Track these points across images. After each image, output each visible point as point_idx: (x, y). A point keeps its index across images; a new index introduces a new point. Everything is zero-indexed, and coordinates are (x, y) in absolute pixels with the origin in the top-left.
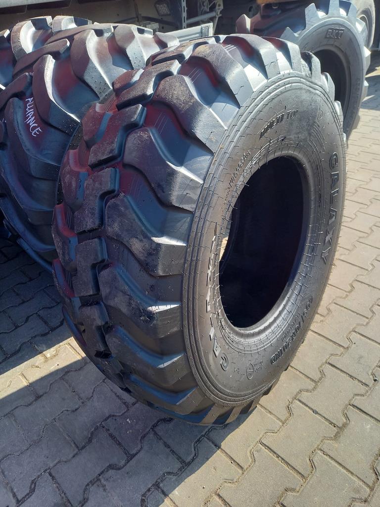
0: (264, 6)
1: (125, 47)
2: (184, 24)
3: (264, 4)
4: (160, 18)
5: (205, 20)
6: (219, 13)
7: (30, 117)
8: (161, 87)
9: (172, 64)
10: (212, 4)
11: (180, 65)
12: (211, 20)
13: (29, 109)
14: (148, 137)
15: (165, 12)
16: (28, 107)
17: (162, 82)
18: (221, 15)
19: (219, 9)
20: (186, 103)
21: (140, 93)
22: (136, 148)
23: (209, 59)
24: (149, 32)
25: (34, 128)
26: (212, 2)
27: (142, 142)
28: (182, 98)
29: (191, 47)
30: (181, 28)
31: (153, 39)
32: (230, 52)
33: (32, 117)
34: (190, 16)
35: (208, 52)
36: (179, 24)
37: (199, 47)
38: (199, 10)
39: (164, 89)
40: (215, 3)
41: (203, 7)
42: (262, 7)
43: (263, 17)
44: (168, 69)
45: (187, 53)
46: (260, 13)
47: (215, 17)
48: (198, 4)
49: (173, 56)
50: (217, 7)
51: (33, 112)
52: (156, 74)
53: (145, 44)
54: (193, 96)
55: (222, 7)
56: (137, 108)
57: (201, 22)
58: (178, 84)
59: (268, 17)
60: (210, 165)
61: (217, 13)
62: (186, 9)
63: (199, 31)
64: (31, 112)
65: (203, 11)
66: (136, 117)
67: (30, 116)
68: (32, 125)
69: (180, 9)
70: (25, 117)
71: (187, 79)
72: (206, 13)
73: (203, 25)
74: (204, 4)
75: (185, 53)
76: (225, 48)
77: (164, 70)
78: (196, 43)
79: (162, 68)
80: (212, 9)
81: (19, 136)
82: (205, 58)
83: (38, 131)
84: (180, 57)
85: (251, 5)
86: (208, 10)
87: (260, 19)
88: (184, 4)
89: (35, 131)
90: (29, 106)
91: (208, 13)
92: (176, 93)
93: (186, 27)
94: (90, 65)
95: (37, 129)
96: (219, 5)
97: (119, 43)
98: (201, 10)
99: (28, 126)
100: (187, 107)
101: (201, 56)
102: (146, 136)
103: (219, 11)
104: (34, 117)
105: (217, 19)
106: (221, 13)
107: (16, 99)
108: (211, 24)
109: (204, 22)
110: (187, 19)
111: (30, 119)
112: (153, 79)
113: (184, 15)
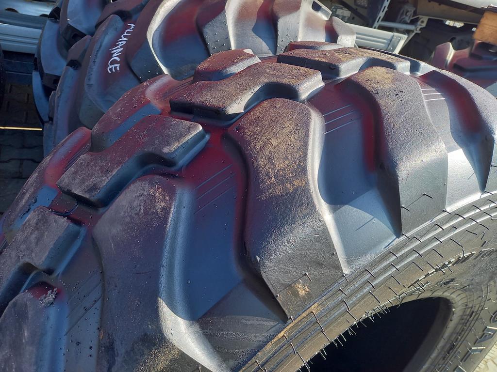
0: (480, 43)
1: (280, 15)
2: (376, 24)
3: (480, 42)
4: (354, 7)
5: (400, 30)
6: (418, 29)
7: (119, 47)
8: (257, 112)
9: (306, 76)
10: (415, 17)
11: (322, 84)
12: (407, 32)
13: (125, 37)
14: (163, 209)
15: (363, 4)
16: (125, 34)
17: (266, 104)
18: (420, 32)
19: (421, 25)
20: (282, 179)
21: (215, 103)
22: (128, 219)
23: (382, 102)
24: (326, 13)
25: (115, 62)
26: (416, 16)
27: (146, 212)
28: (280, 164)
29: (360, 61)
30: (371, 27)
31: (325, 23)
32: (429, 103)
33: (121, 47)
34: (386, 18)
35: (387, 87)
36: (371, 21)
37: (374, 68)
38: (399, 17)
39: (258, 120)
40: (418, 18)
41: (404, 17)
42: (475, 45)
43: (472, 55)
44: (293, 82)
45: (348, 69)
46: (471, 49)
47: (413, 31)
48: (402, 11)
49: (318, 61)
50: (419, 23)
51: (125, 42)
52: (266, 81)
53: (310, 24)
54: (304, 171)
55: (424, 25)
56: (189, 130)
57: (395, 30)
58: (289, 125)
59: (480, 58)
60: (268, 342)
61: (417, 29)
62: (386, 9)
63: (389, 38)
64: (123, 41)
65: (402, 21)
66: (175, 146)
67: (120, 45)
68: (115, 57)
69: (379, 7)
70: (114, 44)
71: (316, 123)
72: (405, 23)
73: (396, 34)
74: (408, 14)
75: (343, 67)
76: (424, 92)
77: (285, 81)
78: (373, 56)
79: (285, 74)
80: (414, 22)
81: (91, 63)
82: (376, 96)
83: (115, 68)
84: (329, 70)
85: (454, 36)
86: (409, 22)
87: (467, 56)
88: (386, 4)
89: (113, 66)
90: (127, 33)
91: (407, 23)
92: (274, 142)
93: (377, 27)
94: (220, 17)
95: (116, 65)
96: (422, 22)
97: (276, 8)
98: (402, 18)
99: (111, 55)
100: (278, 190)
101: (369, 88)
102: (163, 204)
103: (420, 27)
104: (122, 49)
105: (414, 34)
106: (421, 29)
107: (118, 18)
108: (405, 37)
109: (398, 31)
110: (382, 20)
111: (118, 48)
112: (257, 88)
113: (382, 14)
